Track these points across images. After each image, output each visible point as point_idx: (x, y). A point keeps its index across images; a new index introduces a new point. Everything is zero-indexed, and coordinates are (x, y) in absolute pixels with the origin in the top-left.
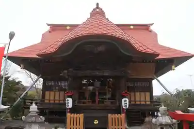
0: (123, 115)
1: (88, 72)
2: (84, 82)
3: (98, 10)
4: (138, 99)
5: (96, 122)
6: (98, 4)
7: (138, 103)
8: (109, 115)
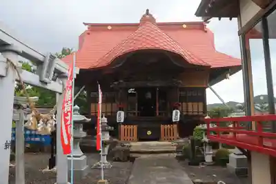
0: (175, 126)
1: (139, 84)
2: (131, 91)
3: (147, 16)
4: (190, 109)
5: (149, 133)
6: (148, 10)
7: (191, 113)
8: (162, 126)
